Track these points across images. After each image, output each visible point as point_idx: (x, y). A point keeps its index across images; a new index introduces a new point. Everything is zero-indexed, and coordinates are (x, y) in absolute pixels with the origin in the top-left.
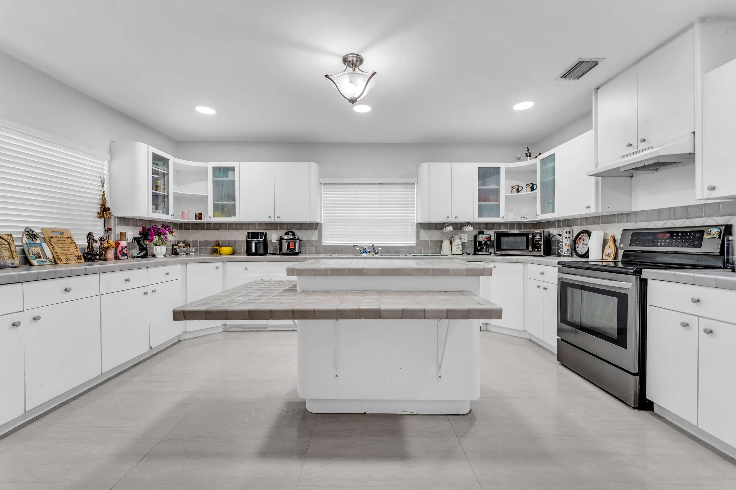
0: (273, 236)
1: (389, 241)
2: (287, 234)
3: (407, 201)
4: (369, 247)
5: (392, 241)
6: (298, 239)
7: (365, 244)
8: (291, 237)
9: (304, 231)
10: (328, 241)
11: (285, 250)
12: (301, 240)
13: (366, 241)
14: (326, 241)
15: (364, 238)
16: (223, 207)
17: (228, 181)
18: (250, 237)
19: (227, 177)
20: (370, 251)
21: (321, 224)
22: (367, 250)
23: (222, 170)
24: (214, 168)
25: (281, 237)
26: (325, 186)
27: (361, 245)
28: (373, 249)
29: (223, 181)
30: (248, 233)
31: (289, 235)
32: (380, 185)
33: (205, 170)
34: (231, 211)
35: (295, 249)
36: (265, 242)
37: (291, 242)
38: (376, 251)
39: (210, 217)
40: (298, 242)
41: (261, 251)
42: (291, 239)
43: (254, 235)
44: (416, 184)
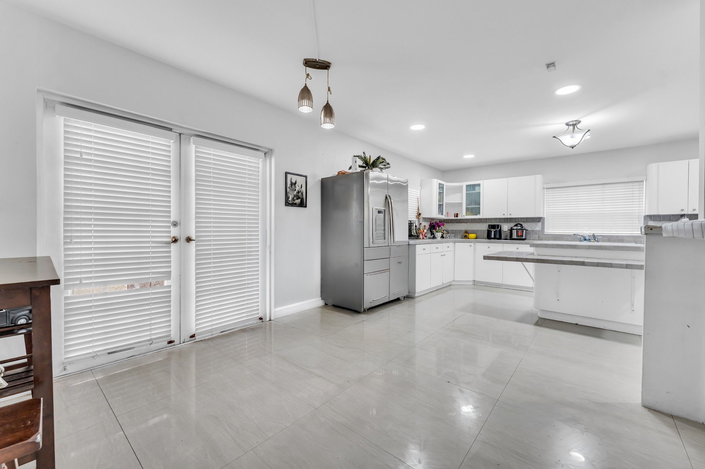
0: (505, 227)
1: (612, 231)
2: (516, 225)
3: (633, 197)
4: (589, 236)
5: (615, 231)
6: (525, 229)
7: (585, 233)
8: (520, 228)
9: (529, 224)
10: (549, 230)
11: (515, 236)
12: (527, 230)
13: (586, 231)
14: (548, 231)
15: (585, 229)
16: (472, 209)
17: (475, 193)
18: (490, 227)
19: (475, 190)
20: (590, 239)
21: (544, 218)
22: (587, 238)
23: (471, 187)
24: (467, 186)
25: (512, 228)
26: (548, 190)
27: (581, 234)
28: (594, 237)
29: (472, 193)
30: (489, 225)
31: (517, 226)
32: (602, 185)
33: (461, 187)
34: (477, 211)
35: (522, 236)
36: (500, 231)
37: (520, 231)
38: (597, 239)
39: (464, 216)
40: (524, 231)
41: (498, 236)
42: (519, 229)
43: (493, 227)
44: (645, 181)
